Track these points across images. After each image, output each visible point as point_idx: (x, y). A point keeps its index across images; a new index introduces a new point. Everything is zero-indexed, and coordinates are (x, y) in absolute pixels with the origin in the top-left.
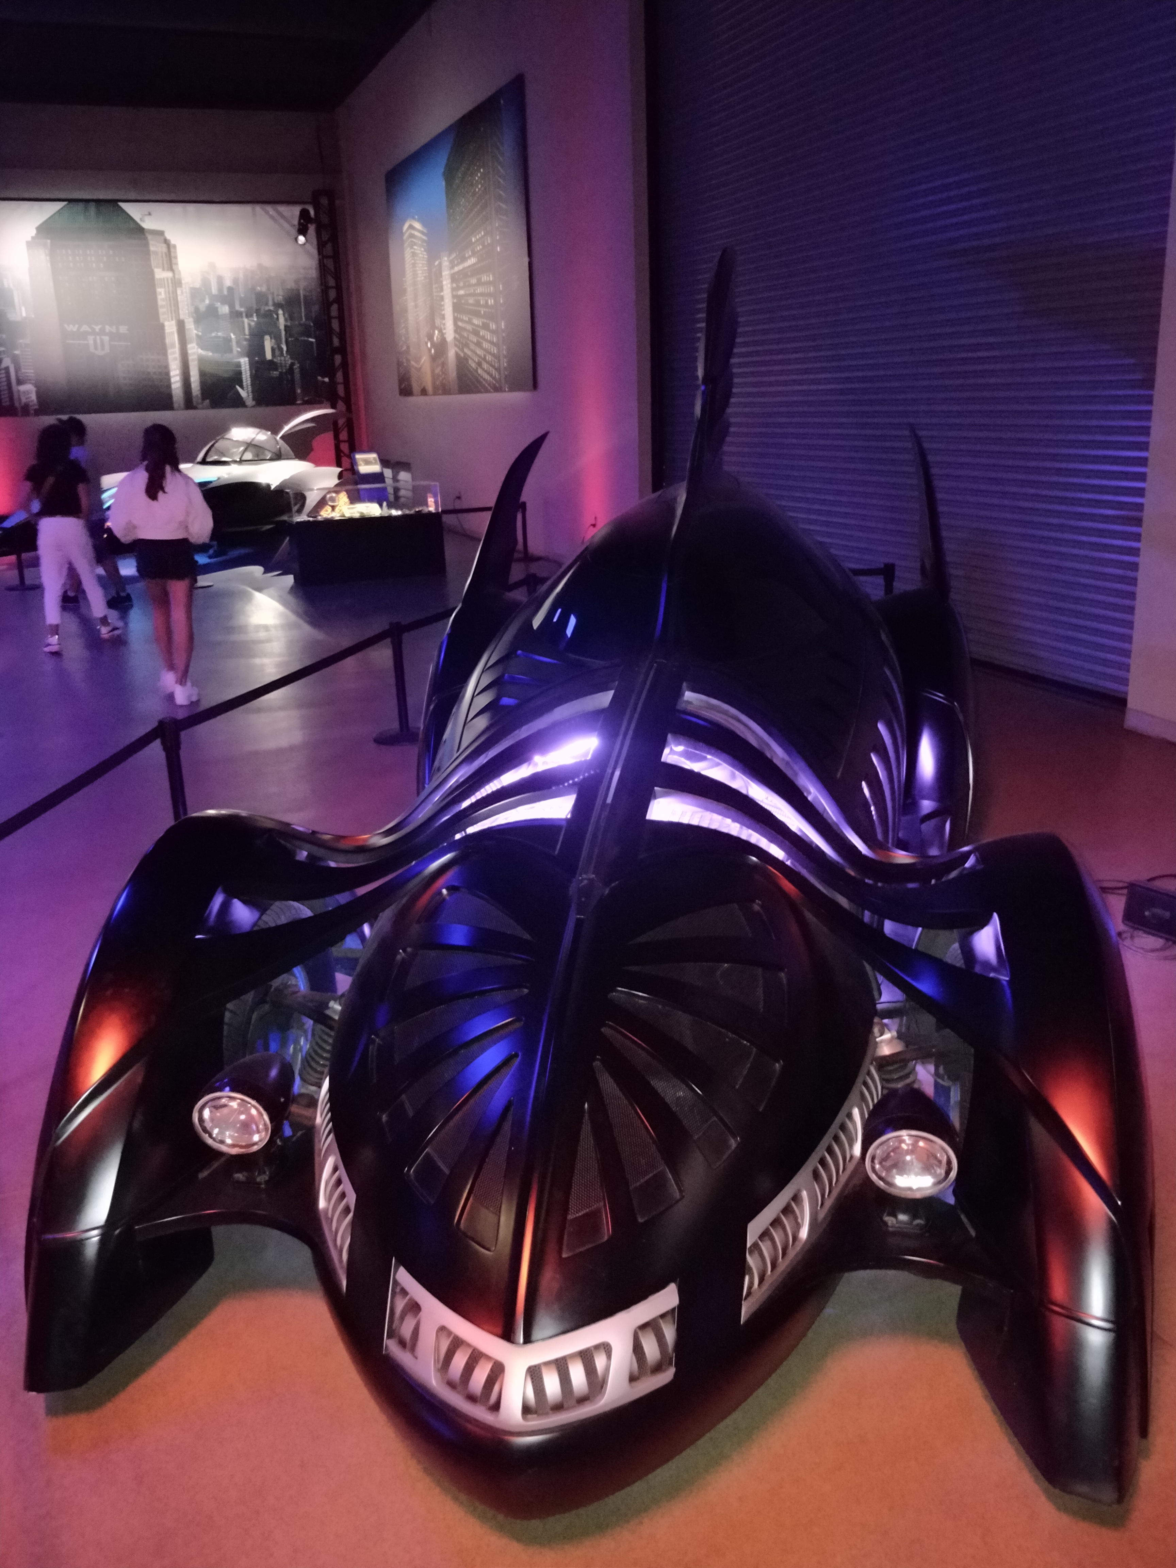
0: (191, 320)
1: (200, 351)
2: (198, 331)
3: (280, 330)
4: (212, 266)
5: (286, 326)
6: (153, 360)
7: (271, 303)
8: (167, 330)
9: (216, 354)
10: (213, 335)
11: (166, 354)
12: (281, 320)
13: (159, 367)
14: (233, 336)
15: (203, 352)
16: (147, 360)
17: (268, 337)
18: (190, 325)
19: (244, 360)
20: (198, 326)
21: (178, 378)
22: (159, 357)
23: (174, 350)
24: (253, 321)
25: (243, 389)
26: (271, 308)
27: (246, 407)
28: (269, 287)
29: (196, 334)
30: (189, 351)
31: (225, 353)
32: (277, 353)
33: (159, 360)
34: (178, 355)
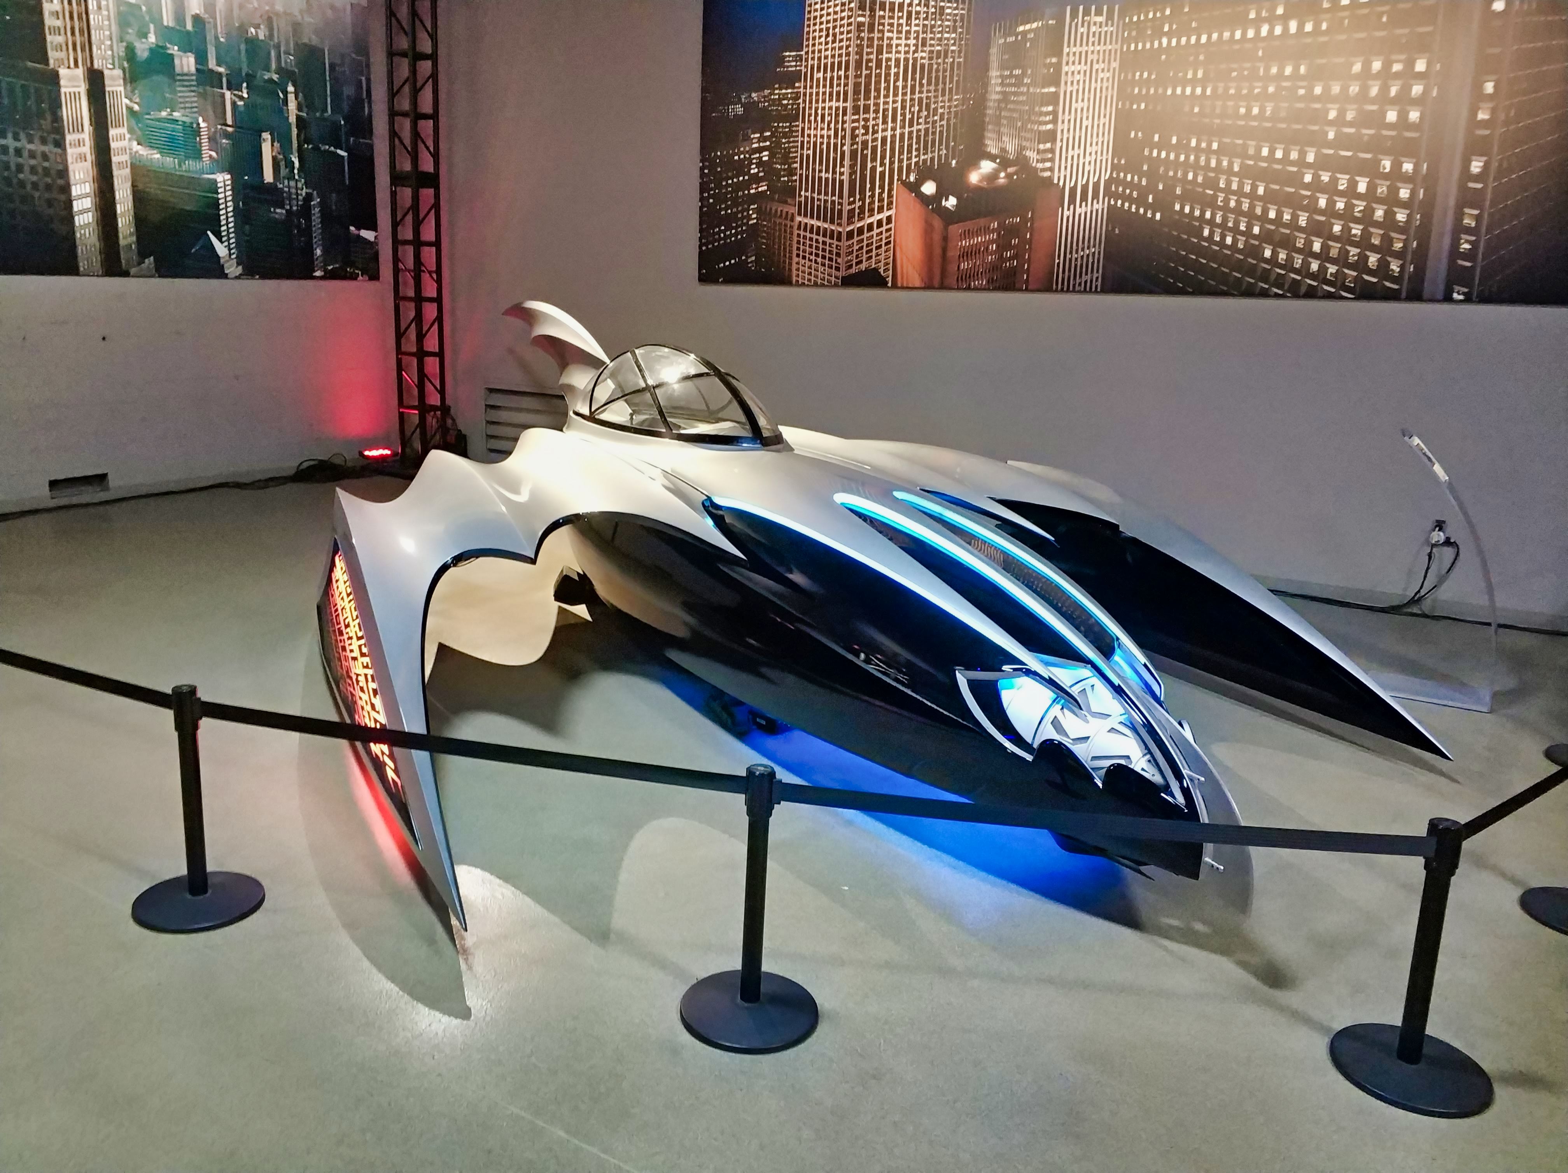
0: (118, 72)
1: (136, 147)
2: (131, 100)
3: (290, 124)
5: (298, 118)
6: (32, 155)
7: (274, 66)
8: (66, 88)
9: (169, 160)
10: (164, 114)
11: (60, 144)
12: (292, 105)
13: (47, 172)
14: (202, 125)
15: (142, 151)
16: (18, 152)
17: (266, 136)
18: (115, 83)
19: (223, 179)
20: (133, 91)
21: (87, 203)
22: (45, 148)
23: (81, 136)
24: (241, 98)
25: (220, 238)
26: (275, 77)
27: (225, 276)
28: (271, 29)
29: (128, 108)
30: (113, 145)
31: (187, 157)
32: (284, 172)
33: (45, 157)
34: (87, 149)
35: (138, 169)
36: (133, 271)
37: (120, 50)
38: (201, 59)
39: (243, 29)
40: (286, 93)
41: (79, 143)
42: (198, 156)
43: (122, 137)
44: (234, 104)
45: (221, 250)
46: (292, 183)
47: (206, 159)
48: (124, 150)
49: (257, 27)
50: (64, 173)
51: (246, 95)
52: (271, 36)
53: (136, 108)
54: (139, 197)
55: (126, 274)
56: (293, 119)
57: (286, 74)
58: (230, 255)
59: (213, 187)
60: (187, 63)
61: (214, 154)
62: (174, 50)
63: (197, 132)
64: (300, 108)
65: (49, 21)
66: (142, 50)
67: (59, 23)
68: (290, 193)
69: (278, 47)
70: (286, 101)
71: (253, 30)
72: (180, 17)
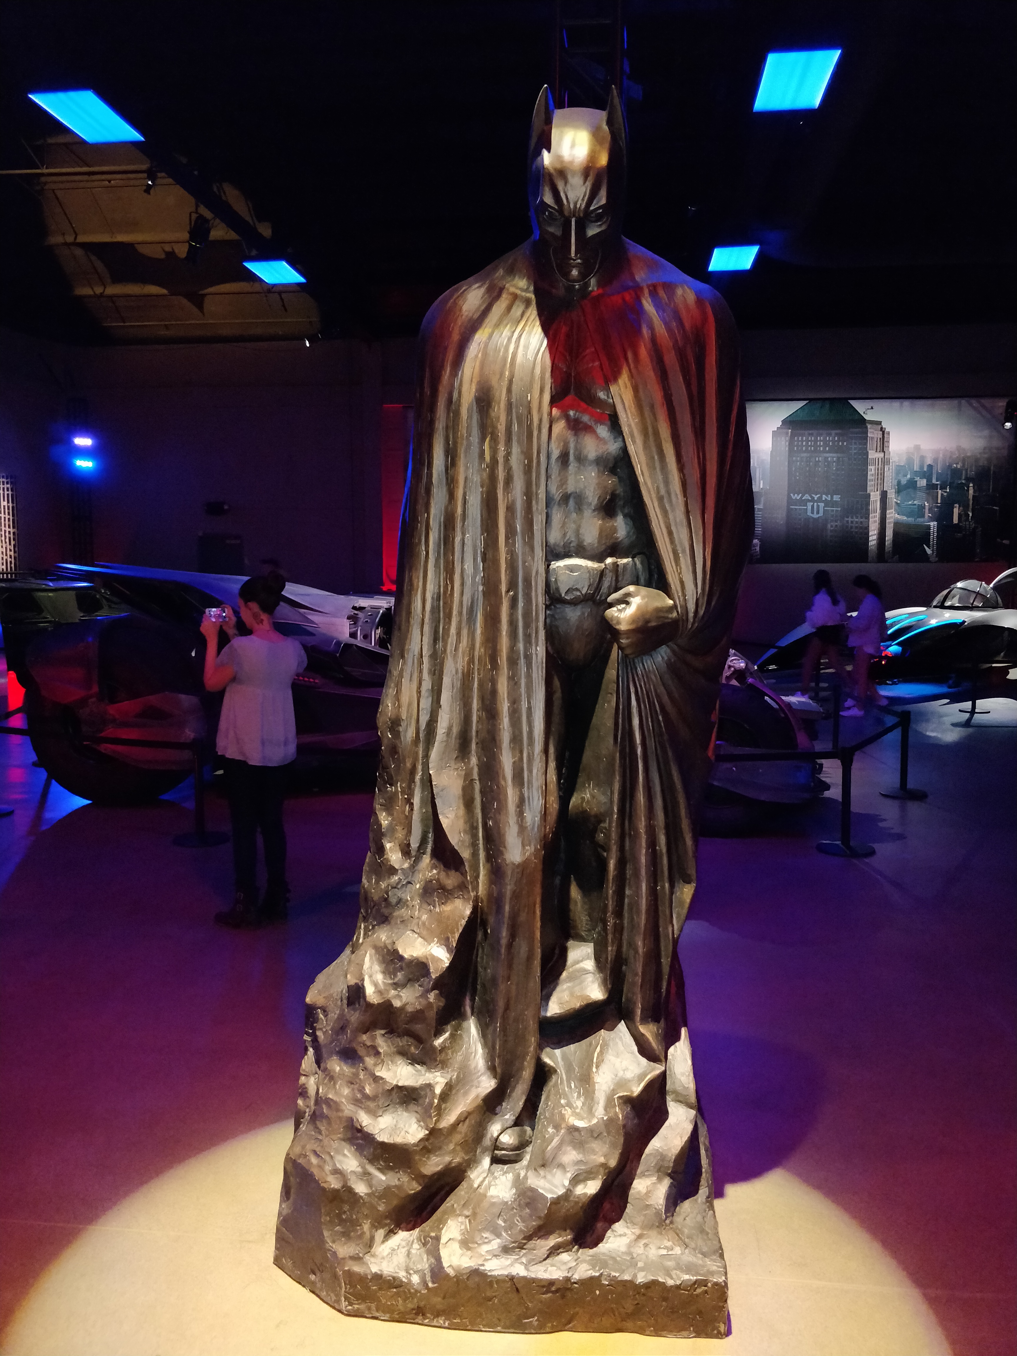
0: (893, 491)
1: (897, 516)
2: (897, 500)
3: (969, 499)
4: (917, 448)
5: (973, 496)
6: (857, 523)
7: (963, 478)
8: (872, 499)
9: (909, 519)
10: (910, 503)
11: (868, 518)
12: (971, 491)
13: (861, 528)
14: (926, 504)
15: (899, 517)
16: (852, 522)
17: (957, 505)
18: (892, 495)
19: (933, 524)
20: (898, 496)
21: (875, 537)
22: (862, 520)
23: (875, 514)
24: (946, 492)
25: (929, 547)
26: (963, 481)
27: (930, 562)
28: (964, 464)
29: (895, 502)
30: (887, 516)
31: (918, 517)
32: (963, 519)
33: (861, 522)
34: (877, 519)
35: (897, 524)
36: (889, 561)
37: (895, 482)
38: (929, 479)
39: (950, 466)
40: (968, 487)
41: (875, 517)
42: (923, 516)
43: (892, 513)
44: (942, 494)
45: (929, 551)
46: (967, 523)
47: (926, 516)
48: (892, 517)
49: (956, 464)
50: (867, 528)
51: (948, 491)
52: (964, 466)
53: (899, 502)
54: (896, 534)
55: (886, 562)
56: (971, 497)
57: (969, 480)
58: (933, 553)
59: (929, 527)
60: (923, 483)
61: (930, 515)
62: (918, 479)
63: (924, 507)
64: (974, 492)
65: (869, 477)
66: (904, 481)
67: (873, 478)
68: (966, 527)
69: (966, 470)
70: (968, 490)
71: (955, 465)
72: (921, 467)
